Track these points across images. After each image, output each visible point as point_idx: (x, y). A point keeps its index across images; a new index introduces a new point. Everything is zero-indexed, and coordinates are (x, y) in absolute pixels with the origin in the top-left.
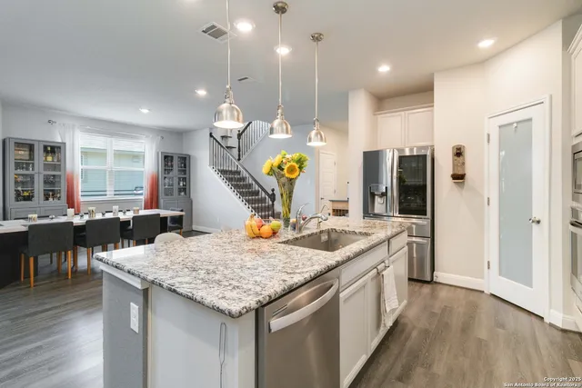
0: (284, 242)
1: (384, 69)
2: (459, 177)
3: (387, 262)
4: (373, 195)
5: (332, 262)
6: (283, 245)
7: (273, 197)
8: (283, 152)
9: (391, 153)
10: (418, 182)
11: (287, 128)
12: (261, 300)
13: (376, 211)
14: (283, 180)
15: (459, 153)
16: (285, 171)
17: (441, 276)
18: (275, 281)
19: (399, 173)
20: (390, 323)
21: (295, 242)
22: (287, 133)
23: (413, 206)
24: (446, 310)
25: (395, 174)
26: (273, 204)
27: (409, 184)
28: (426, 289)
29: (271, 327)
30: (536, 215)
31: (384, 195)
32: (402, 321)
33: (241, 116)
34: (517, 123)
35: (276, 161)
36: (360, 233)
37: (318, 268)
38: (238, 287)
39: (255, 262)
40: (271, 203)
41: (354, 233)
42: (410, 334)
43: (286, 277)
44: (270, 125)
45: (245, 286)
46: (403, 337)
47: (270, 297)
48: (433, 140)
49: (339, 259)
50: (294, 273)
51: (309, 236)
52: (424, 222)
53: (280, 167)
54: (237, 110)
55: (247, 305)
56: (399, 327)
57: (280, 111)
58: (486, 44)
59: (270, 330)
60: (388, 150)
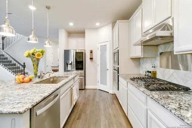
0: (36, 83)
1: (71, 24)
2: (91, 59)
3: (73, 85)
4: (67, 64)
5: (58, 87)
6: (36, 84)
7: (24, 66)
8: (35, 48)
9: (73, 51)
10: (81, 60)
11: (36, 39)
12: (33, 104)
13: (68, 69)
14: (35, 59)
15: (91, 52)
16: (36, 55)
17: (87, 87)
18: (37, 97)
19: (76, 57)
20: (75, 103)
21: (41, 82)
22: (36, 41)
23: (80, 67)
24: (89, 96)
25: (74, 58)
26: (24, 69)
27: (79, 60)
28: (83, 91)
29: (37, 114)
30: (107, 68)
31: (71, 64)
32: (78, 102)
33: (14, 31)
34: (104, 45)
35: (31, 51)
36: (65, 77)
37: (53, 89)
38: (20, 102)
39: (25, 92)
40: (23, 69)
41: (63, 77)
42: (80, 105)
43: (41, 95)
44: (28, 37)
45: (24, 102)
46: (78, 107)
47: (37, 102)
48: (85, 47)
49: (60, 85)
50: (44, 93)
51: (46, 79)
52: (82, 72)
53: (33, 54)
54: (12, 29)
55: (28, 107)
56: (77, 104)
57: (33, 32)
58: (98, 24)
59: (36, 115)
60: (72, 50)
